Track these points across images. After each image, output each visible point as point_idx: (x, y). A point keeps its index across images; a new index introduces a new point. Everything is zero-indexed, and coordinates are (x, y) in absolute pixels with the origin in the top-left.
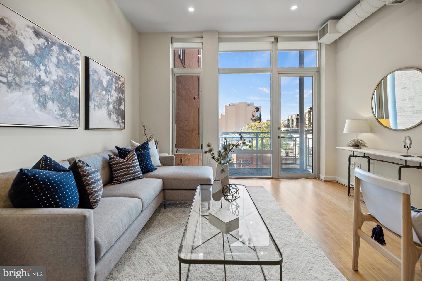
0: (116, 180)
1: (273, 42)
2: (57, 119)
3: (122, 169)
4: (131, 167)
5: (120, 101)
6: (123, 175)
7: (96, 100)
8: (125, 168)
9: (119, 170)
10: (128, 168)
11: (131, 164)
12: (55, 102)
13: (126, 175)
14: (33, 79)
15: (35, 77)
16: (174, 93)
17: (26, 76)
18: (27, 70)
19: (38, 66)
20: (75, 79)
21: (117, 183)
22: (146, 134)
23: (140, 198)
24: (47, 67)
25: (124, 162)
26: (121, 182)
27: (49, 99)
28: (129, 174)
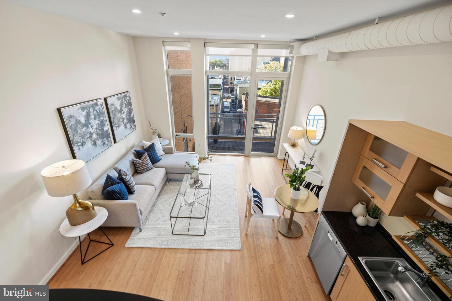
0: (139, 172)
1: (253, 49)
2: (102, 147)
3: (141, 166)
4: (146, 165)
5: (130, 112)
6: (142, 170)
7: (117, 123)
8: (143, 166)
9: (140, 167)
10: (145, 165)
11: (146, 163)
12: (99, 140)
13: (144, 169)
14: (88, 135)
15: (88, 133)
16: (170, 91)
17: (86, 136)
18: (85, 133)
19: (88, 127)
20: (104, 119)
21: (140, 174)
22: (152, 127)
23: (153, 185)
24: (91, 124)
25: (142, 163)
26: (142, 173)
27: (96, 140)
28: (146, 168)
